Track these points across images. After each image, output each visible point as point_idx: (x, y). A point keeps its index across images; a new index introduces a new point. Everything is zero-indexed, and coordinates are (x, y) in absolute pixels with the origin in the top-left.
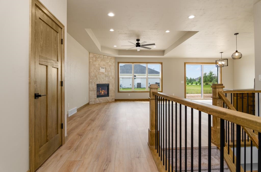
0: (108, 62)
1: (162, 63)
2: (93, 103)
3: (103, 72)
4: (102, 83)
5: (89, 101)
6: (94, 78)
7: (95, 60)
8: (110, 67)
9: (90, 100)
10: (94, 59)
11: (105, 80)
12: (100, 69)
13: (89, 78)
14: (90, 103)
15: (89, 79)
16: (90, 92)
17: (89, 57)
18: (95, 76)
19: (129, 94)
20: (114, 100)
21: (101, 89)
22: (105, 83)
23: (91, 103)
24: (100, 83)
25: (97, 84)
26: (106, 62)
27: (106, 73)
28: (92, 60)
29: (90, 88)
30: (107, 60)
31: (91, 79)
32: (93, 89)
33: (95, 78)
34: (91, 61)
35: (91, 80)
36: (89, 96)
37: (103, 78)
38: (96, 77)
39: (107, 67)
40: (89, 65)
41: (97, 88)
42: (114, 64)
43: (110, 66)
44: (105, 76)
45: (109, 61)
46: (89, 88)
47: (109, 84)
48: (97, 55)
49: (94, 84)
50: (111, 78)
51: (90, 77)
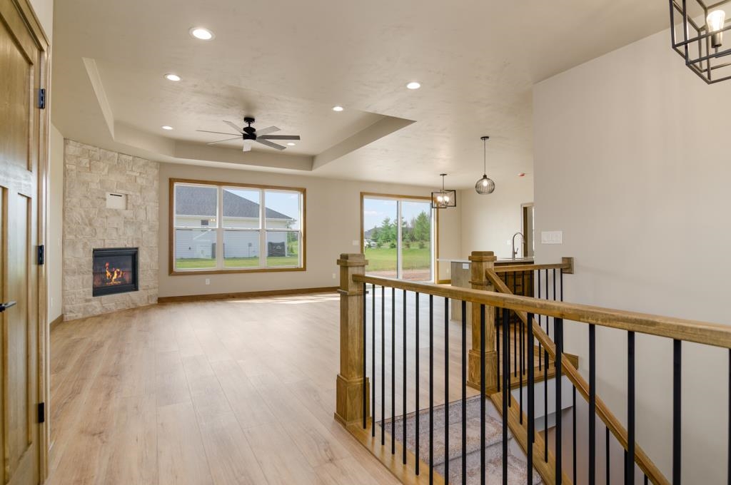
0: (136, 177)
1: (304, 191)
2: (80, 316)
3: (116, 210)
4: (112, 247)
5: (64, 309)
6: (84, 229)
7: (88, 166)
8: (141, 192)
9: (68, 307)
10: (85, 161)
11: (124, 234)
12: (105, 199)
13: (63, 227)
14: (69, 316)
15: (63, 232)
16: (68, 278)
17: (65, 155)
18: (87, 222)
19: (208, 280)
20: (154, 301)
21: (107, 265)
22: (124, 247)
23: (71, 315)
24: (107, 247)
25: (94, 250)
26: (127, 175)
27: (129, 214)
28: (74, 167)
29: (67, 262)
30: (132, 171)
31: (69, 233)
32: (80, 265)
33: (88, 229)
34: (72, 170)
35: (69, 237)
36: (63, 290)
37: (117, 229)
38: (91, 224)
39: (131, 193)
40: (65, 181)
41: (95, 262)
42: (156, 183)
43: (142, 189)
44: (125, 223)
45: (140, 173)
46: (64, 263)
47: (137, 248)
48: (95, 149)
49: (83, 249)
50: (145, 228)
51: (66, 226)
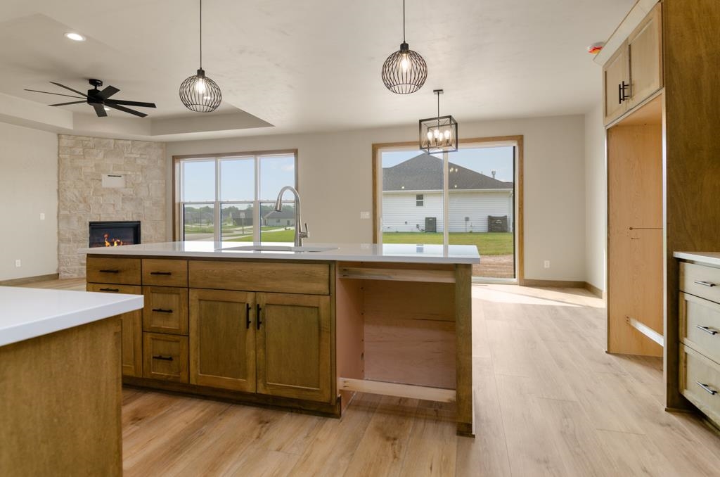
0: (135, 158)
2: (75, 276)
3: (113, 189)
4: (108, 220)
5: (58, 269)
6: (78, 205)
7: (82, 154)
8: (142, 171)
9: (62, 268)
10: (79, 150)
11: (123, 209)
12: (101, 180)
13: (59, 205)
14: (62, 275)
15: (59, 208)
16: (62, 245)
17: (59, 146)
18: (82, 200)
21: (106, 236)
22: (122, 220)
23: (66, 274)
24: (102, 220)
25: (91, 224)
26: (125, 158)
27: (130, 191)
28: (67, 156)
29: (61, 232)
30: (131, 153)
31: (64, 209)
32: (75, 235)
33: (82, 206)
34: (65, 159)
35: (62, 212)
36: (58, 255)
37: (114, 205)
38: (85, 202)
39: (130, 173)
40: (59, 168)
41: (91, 232)
42: (159, 163)
43: (142, 169)
44: (123, 199)
45: (141, 154)
46: (59, 233)
47: (140, 222)
48: (88, 139)
49: (78, 221)
50: (147, 204)
51: (61, 204)
